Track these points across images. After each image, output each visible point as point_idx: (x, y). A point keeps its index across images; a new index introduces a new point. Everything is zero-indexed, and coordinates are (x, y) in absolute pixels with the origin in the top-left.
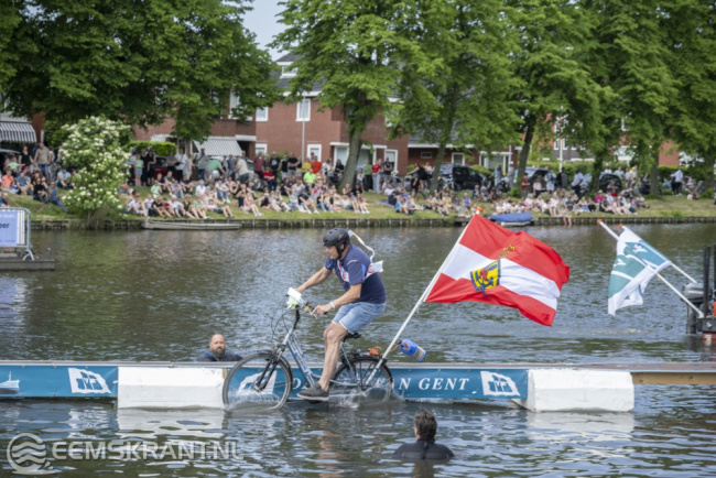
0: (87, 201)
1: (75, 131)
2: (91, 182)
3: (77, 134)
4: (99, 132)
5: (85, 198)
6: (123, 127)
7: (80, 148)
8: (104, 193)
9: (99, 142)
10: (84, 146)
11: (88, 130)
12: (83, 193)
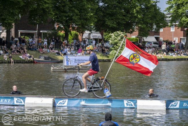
3: (114, 36)
4: (119, 35)
9: (119, 38)
10: (115, 39)
12: (115, 52)
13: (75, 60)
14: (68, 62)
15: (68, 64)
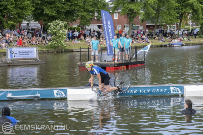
0: (56, 44)
1: (52, 24)
2: (57, 39)
3: (52, 25)
4: (58, 25)
5: (55, 43)
6: (65, 23)
7: (53, 29)
8: (61, 42)
9: (59, 27)
10: (54, 29)
11: (55, 24)
12: (55, 42)
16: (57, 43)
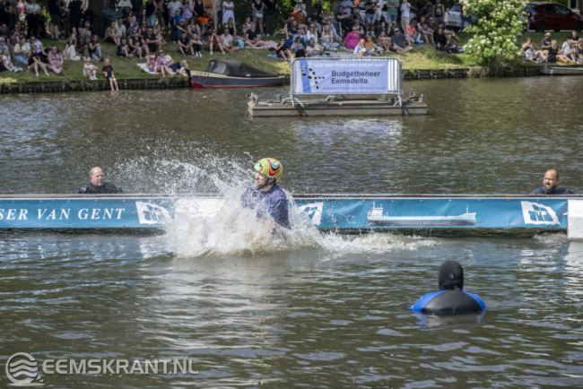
0: (486, 49)
2: (491, 31)
5: (486, 46)
13: (334, 74)
14: (309, 83)
15: (309, 88)
16: (492, 44)
